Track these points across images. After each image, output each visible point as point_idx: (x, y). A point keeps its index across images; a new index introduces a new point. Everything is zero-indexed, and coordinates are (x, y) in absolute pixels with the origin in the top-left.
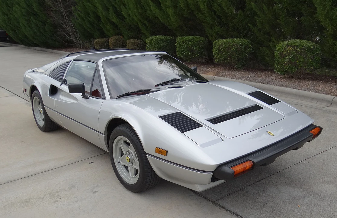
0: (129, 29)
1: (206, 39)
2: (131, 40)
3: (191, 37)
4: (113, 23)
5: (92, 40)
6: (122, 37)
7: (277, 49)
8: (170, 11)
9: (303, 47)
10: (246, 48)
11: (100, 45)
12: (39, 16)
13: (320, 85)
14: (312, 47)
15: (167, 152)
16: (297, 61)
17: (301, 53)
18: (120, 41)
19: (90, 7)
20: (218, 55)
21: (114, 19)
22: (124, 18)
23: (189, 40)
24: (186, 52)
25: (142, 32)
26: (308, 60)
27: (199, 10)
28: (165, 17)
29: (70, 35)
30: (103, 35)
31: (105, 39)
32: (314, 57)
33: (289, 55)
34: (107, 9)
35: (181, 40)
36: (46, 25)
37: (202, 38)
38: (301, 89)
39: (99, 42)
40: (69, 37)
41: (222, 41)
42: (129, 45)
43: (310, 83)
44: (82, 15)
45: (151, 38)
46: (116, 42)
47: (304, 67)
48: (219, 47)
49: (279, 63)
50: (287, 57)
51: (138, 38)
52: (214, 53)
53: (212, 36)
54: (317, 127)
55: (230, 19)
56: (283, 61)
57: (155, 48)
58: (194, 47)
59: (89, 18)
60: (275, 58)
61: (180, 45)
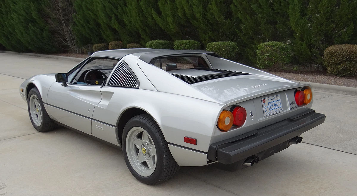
0: (129, 35)
1: (200, 43)
2: (131, 44)
3: (187, 41)
4: (114, 30)
5: (89, 45)
6: (121, 42)
7: (259, 48)
8: (170, 19)
9: (278, 47)
10: (234, 49)
12: (38, 24)
13: (292, 75)
14: (284, 47)
16: (274, 57)
17: (276, 52)
19: (90, 14)
21: (116, 26)
22: (125, 25)
23: (186, 44)
25: (142, 37)
26: (282, 56)
27: (195, 18)
28: (165, 24)
29: (68, 42)
30: (101, 40)
31: (104, 44)
32: (286, 54)
33: (267, 53)
34: (110, 18)
36: (45, 31)
37: (196, 42)
39: (98, 46)
40: (66, 43)
41: (214, 43)
43: (284, 73)
44: (82, 22)
45: (151, 42)
46: (116, 46)
47: (279, 62)
48: (212, 48)
49: (260, 59)
50: (266, 55)
51: (137, 43)
53: (205, 40)
55: (220, 25)
56: (263, 57)
59: (89, 25)
60: (257, 55)
61: (178, 47)
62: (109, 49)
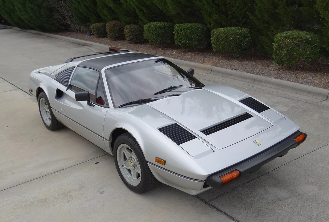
0: (126, 15)
1: (205, 26)
2: (129, 26)
3: (189, 25)
4: (109, 8)
5: (88, 23)
6: (119, 22)
7: (275, 40)
9: (301, 40)
10: (244, 37)
11: (96, 30)
14: (310, 39)
15: (165, 161)
16: (295, 54)
17: (299, 46)
18: (117, 26)
20: (216, 44)
21: (111, 5)
22: (121, 3)
23: (187, 28)
24: (184, 40)
25: (140, 17)
26: (306, 51)
28: (163, 4)
29: (66, 19)
30: (99, 19)
31: (102, 24)
32: (312, 49)
33: (287, 47)
35: (179, 28)
36: (42, 9)
37: (201, 26)
38: (298, 82)
39: (95, 27)
40: (65, 21)
41: (220, 30)
42: (127, 31)
45: (149, 25)
46: (113, 27)
47: (302, 60)
48: (217, 37)
49: (277, 55)
50: (285, 49)
51: (136, 23)
52: (212, 42)
53: (210, 24)
54: (302, 133)
55: (229, 6)
56: (281, 53)
57: (153, 35)
58: (192, 35)
59: (85, 2)
60: (273, 49)
61: (178, 33)
62: (107, 30)
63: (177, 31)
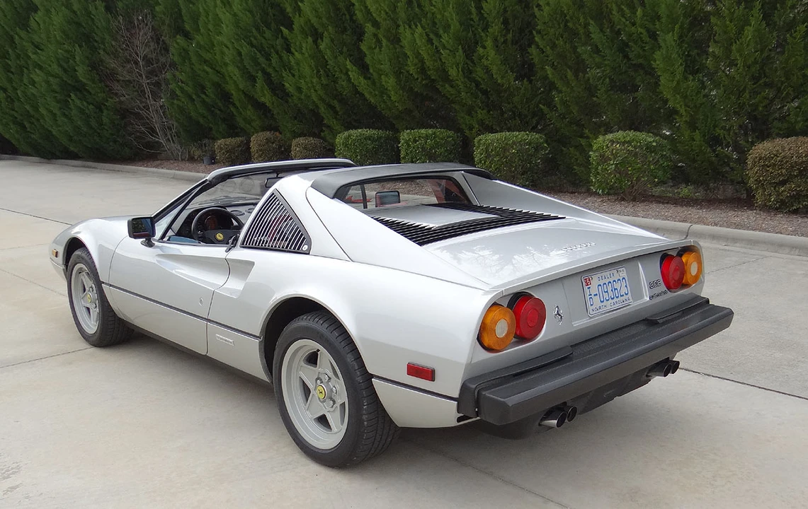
0: (295, 118)
1: (459, 134)
2: (301, 140)
3: (430, 131)
4: (260, 106)
5: (206, 141)
6: (278, 134)
7: (595, 148)
8: (390, 82)
9: (639, 144)
11: (227, 152)
12: (90, 93)
13: (671, 210)
14: (654, 144)
16: (630, 169)
17: (636, 155)
18: (273, 143)
19: (207, 73)
20: (485, 163)
21: (266, 98)
22: (288, 95)
23: (427, 137)
24: (420, 159)
25: (325, 122)
26: (649, 165)
27: (446, 78)
28: (377, 93)
29: (156, 133)
30: (233, 130)
31: (238, 139)
32: (658, 161)
33: (615, 158)
34: (253, 79)
35: (411, 137)
36: (105, 111)
37: (451, 133)
38: (638, 216)
39: (225, 145)
40: (155, 137)
41: (491, 136)
42: (297, 150)
43: (654, 206)
44: (189, 89)
45: (346, 133)
46: (267, 143)
47: (643, 179)
48: (487, 148)
49: (598, 173)
50: (612, 162)
51: (314, 135)
52: (476, 159)
53: (471, 128)
55: (506, 95)
56: (606, 169)
57: (356, 153)
58: (436, 150)
59: (203, 96)
60: (590, 164)
61: (409, 146)
62: (252, 150)
63: (407, 142)
